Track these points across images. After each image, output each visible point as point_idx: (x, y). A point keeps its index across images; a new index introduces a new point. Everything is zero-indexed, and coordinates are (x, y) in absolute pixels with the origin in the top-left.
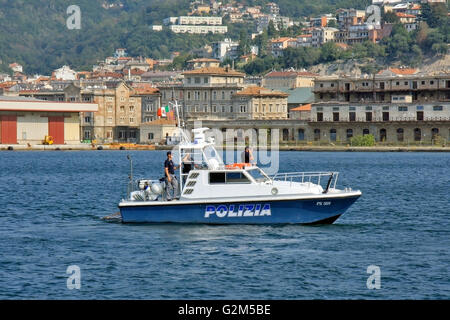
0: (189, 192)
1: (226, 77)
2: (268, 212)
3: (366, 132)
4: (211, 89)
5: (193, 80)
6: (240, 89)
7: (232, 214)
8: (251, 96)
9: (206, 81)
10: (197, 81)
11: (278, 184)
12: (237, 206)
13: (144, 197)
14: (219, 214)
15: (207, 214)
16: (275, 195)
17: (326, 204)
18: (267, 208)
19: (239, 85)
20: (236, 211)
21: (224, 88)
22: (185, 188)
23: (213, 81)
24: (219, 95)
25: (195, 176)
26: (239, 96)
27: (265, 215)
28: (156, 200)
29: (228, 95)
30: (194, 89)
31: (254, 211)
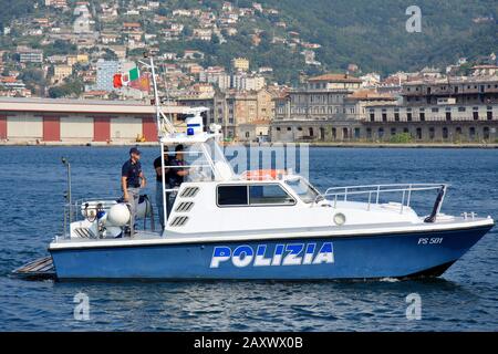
0: (181, 221)
1: (345, 83)
2: (329, 257)
3: (406, 130)
4: (328, 93)
5: (314, 86)
6: (351, 93)
7: (261, 261)
8: (358, 100)
9: (325, 86)
10: (318, 87)
11: (346, 207)
12: (270, 245)
13: (95, 231)
14: (237, 261)
15: (215, 262)
16: (340, 226)
17: (434, 241)
18: (327, 249)
19: (350, 90)
20: (269, 256)
21: (338, 93)
22: (174, 214)
23: (330, 87)
24: (334, 98)
25: (192, 192)
26: (349, 99)
27: (324, 262)
28: (120, 236)
29: (341, 98)
30: (314, 93)
31: (302, 255)
